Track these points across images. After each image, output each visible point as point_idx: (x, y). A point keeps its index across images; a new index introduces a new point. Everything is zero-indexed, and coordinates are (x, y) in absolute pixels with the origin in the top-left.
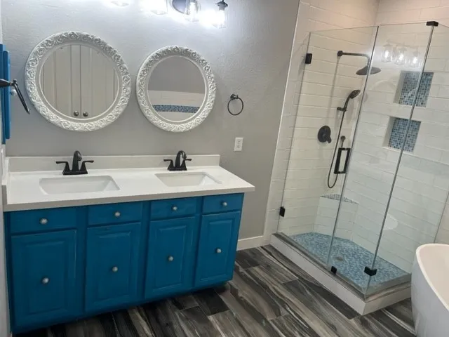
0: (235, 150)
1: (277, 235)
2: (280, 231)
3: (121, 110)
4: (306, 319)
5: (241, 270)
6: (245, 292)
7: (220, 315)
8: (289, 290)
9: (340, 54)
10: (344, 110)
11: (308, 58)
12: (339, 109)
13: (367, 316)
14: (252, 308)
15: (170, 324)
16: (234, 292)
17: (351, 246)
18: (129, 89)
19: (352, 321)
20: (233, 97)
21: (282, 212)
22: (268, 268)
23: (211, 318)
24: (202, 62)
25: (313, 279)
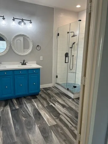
0: (41, 60)
1: (56, 83)
2: (57, 82)
3: (8, 50)
4: (57, 99)
5: (44, 91)
6: (43, 95)
7: (35, 99)
8: (56, 95)
9: (68, 33)
10: (72, 48)
11: (58, 35)
12: (70, 48)
13: (75, 99)
14: (44, 98)
15: (21, 101)
16: (41, 95)
17: (78, 85)
18: (9, 45)
19: (70, 100)
20: (38, 46)
21: (57, 77)
22: (52, 91)
23: (32, 100)
24: (28, 37)
25: (63, 92)
